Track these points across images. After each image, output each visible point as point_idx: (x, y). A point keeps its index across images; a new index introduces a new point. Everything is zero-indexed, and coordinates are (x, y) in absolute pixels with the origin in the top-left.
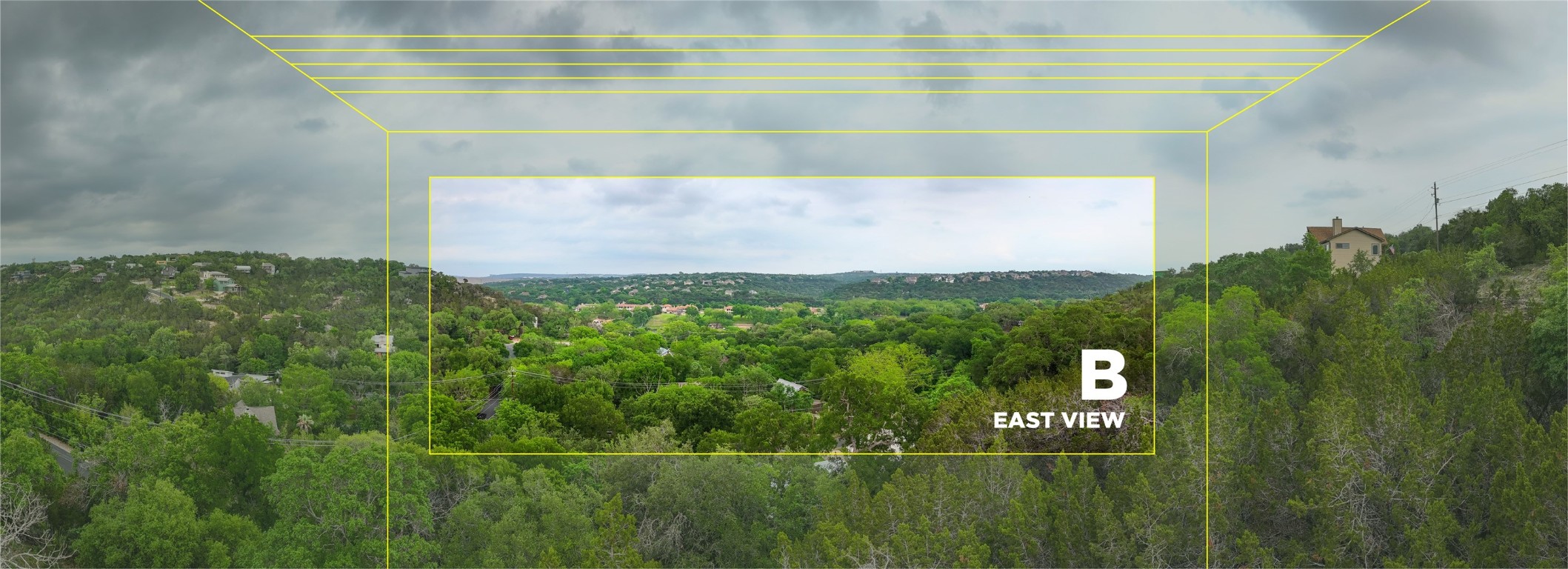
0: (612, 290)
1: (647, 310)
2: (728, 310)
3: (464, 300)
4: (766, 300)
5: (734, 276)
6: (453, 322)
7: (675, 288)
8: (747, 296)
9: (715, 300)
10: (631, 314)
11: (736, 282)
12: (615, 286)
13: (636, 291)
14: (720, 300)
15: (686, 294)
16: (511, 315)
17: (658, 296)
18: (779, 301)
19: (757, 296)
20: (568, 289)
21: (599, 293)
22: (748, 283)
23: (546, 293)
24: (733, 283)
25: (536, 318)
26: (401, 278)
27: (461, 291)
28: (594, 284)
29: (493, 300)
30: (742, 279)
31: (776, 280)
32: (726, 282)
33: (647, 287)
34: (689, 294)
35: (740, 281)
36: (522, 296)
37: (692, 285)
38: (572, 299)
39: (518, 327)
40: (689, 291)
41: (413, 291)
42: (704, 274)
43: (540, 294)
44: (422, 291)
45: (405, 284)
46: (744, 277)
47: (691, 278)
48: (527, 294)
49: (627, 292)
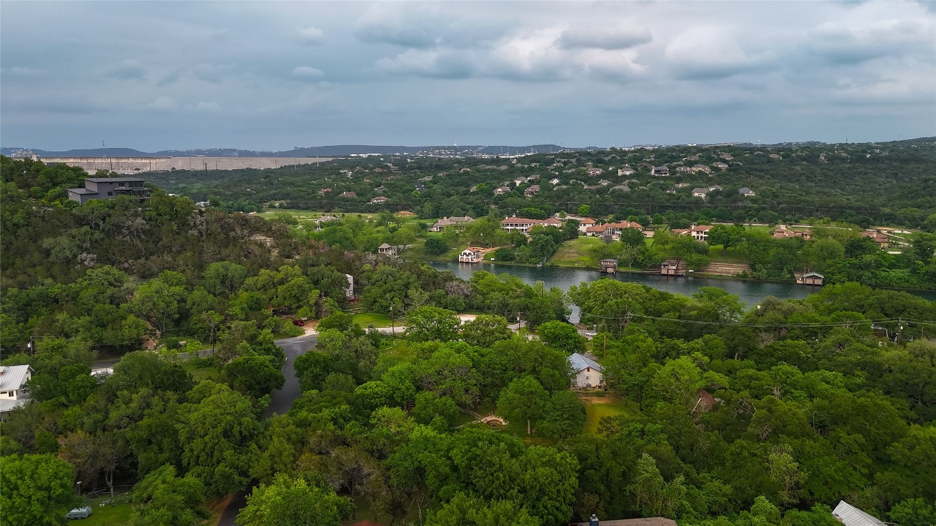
0: (495, 188)
1: (552, 231)
2: (697, 233)
3: (209, 248)
4: (773, 208)
5: (708, 154)
6: (183, 300)
7: (605, 183)
8: (735, 201)
9: (673, 208)
10: (526, 239)
11: (713, 168)
12: (500, 177)
13: (536, 188)
14: (683, 208)
15: (620, 196)
16: (301, 280)
17: (573, 199)
18: (800, 210)
19: (754, 200)
20: (424, 183)
21: (474, 193)
22: (735, 170)
23: (385, 194)
24: (707, 170)
25: (350, 278)
26: (71, 205)
27: (204, 228)
28: (466, 173)
29: (269, 242)
30: (724, 161)
31: (793, 162)
32: (696, 169)
33: (555, 181)
34: (626, 196)
35: (722, 166)
36: (343, 199)
37: (631, 176)
38: (428, 207)
39: (312, 302)
40: (626, 189)
41: (97, 235)
42: (654, 151)
43: (375, 196)
44: (120, 233)
45: (80, 221)
46: (729, 158)
47: (630, 161)
48: (352, 195)
49: (521, 191)
